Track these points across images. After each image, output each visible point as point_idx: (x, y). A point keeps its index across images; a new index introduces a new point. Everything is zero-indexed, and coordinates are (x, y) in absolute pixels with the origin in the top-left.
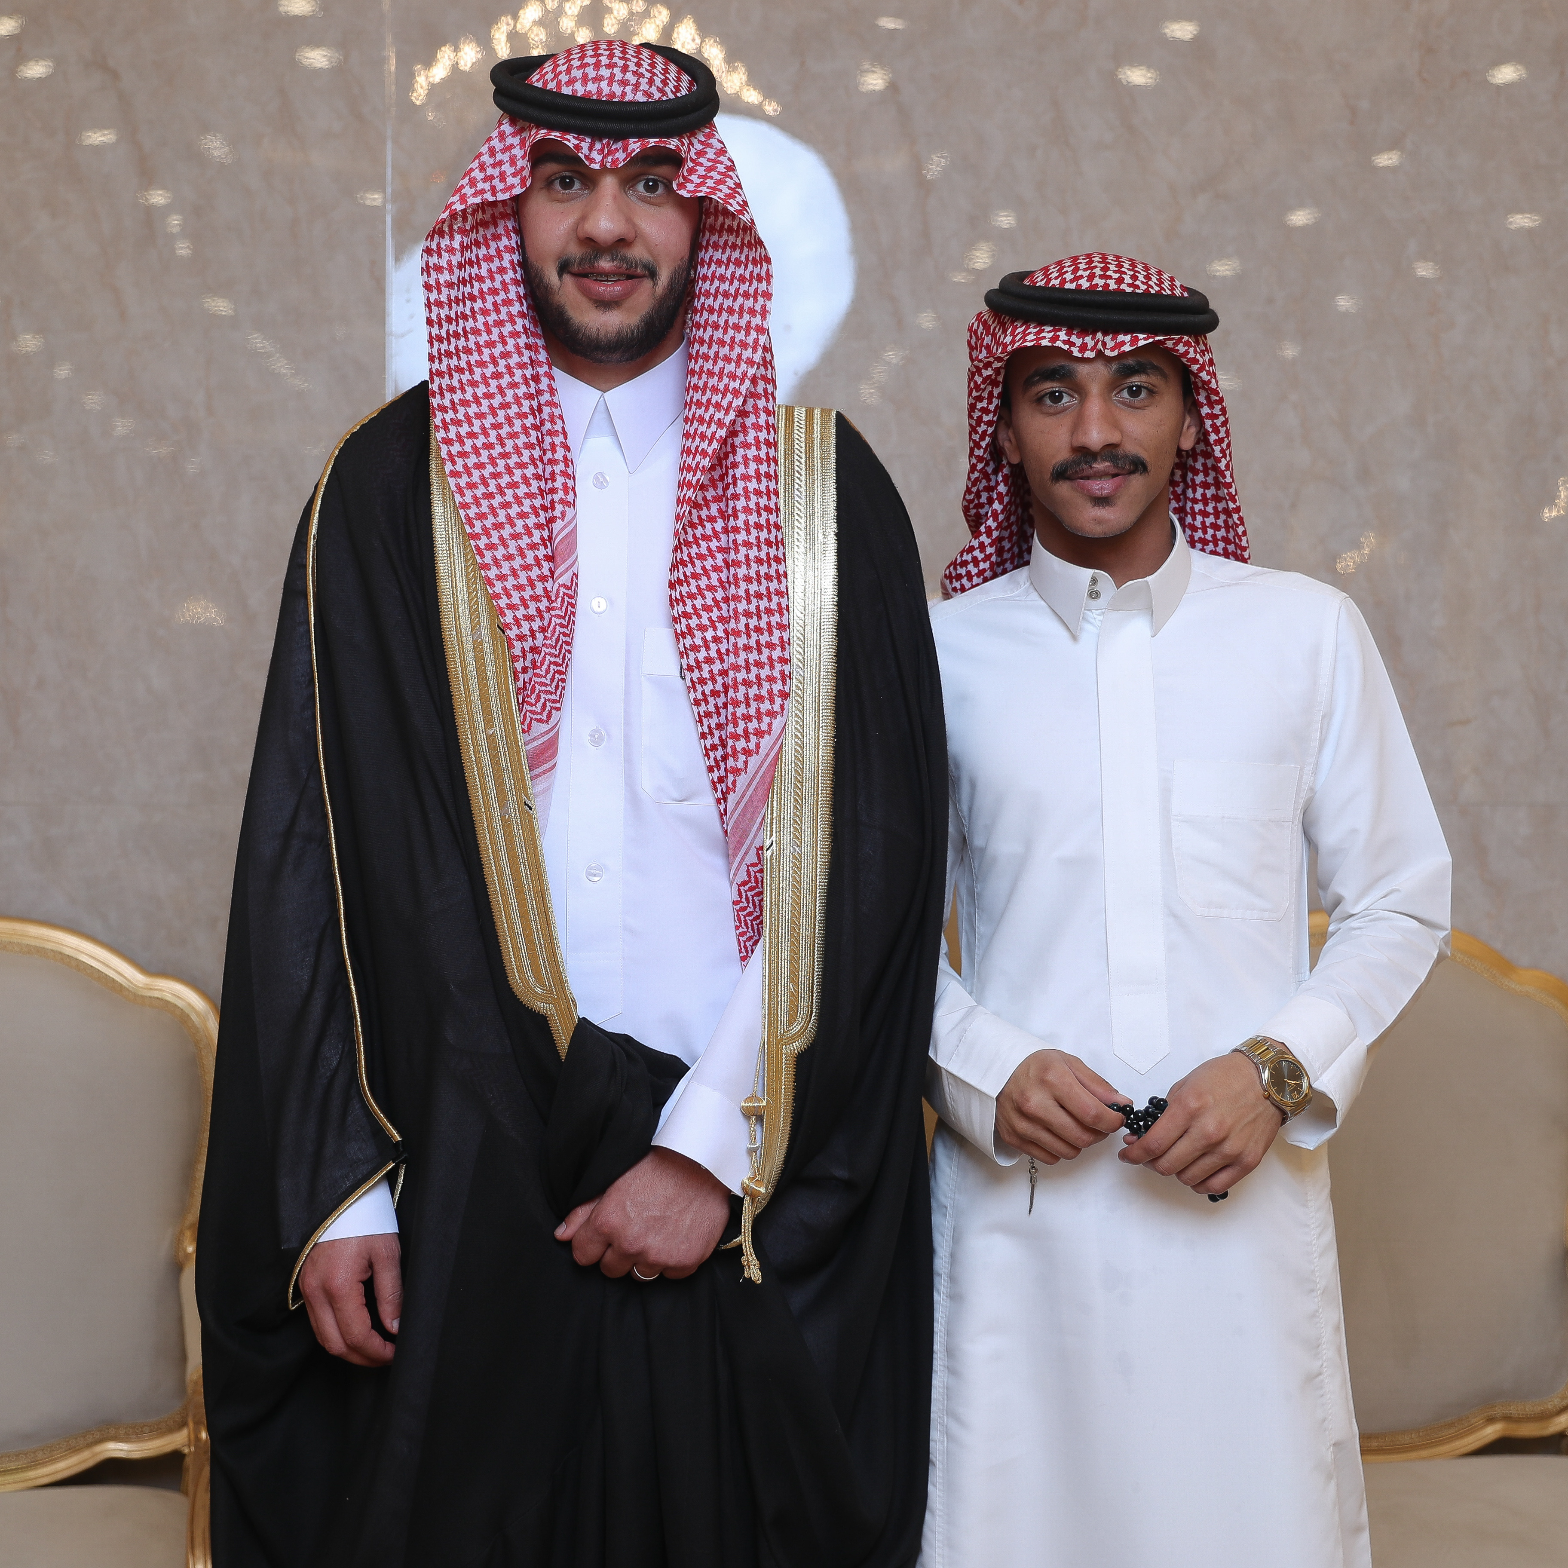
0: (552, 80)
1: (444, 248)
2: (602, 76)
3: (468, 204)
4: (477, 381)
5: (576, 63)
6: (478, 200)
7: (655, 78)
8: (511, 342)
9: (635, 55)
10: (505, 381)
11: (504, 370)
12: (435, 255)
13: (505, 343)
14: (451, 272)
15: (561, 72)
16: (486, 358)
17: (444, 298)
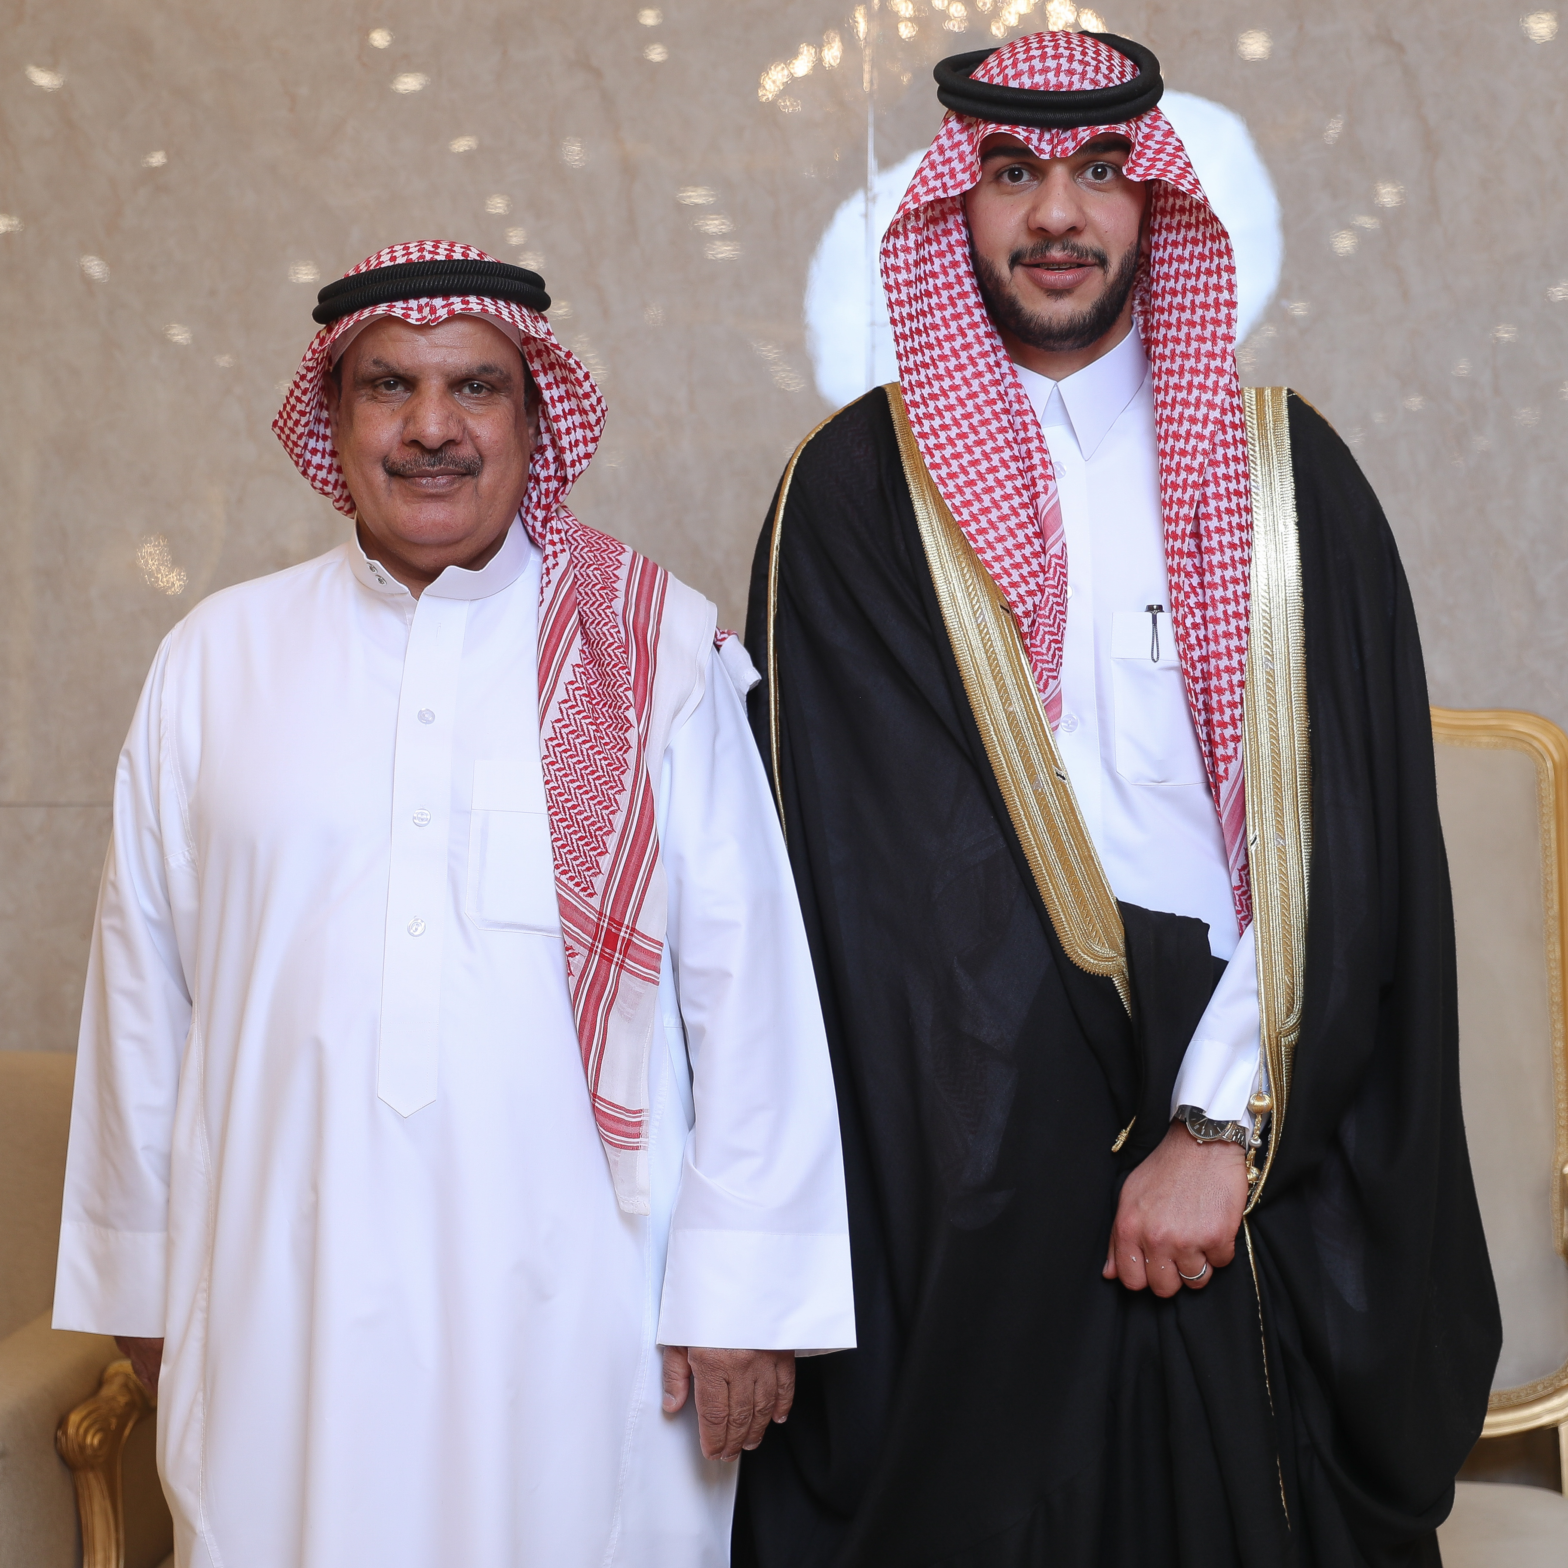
0: (998, 75)
1: (900, 248)
2: (1049, 67)
3: (921, 202)
4: (941, 375)
5: (1021, 56)
6: (931, 198)
7: (1101, 65)
8: (970, 333)
9: (1079, 43)
10: (969, 371)
11: (967, 362)
12: (892, 256)
13: (964, 335)
14: (909, 270)
15: (1006, 67)
16: (947, 351)
17: (904, 297)
